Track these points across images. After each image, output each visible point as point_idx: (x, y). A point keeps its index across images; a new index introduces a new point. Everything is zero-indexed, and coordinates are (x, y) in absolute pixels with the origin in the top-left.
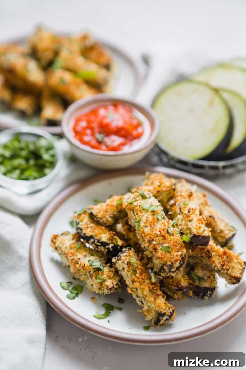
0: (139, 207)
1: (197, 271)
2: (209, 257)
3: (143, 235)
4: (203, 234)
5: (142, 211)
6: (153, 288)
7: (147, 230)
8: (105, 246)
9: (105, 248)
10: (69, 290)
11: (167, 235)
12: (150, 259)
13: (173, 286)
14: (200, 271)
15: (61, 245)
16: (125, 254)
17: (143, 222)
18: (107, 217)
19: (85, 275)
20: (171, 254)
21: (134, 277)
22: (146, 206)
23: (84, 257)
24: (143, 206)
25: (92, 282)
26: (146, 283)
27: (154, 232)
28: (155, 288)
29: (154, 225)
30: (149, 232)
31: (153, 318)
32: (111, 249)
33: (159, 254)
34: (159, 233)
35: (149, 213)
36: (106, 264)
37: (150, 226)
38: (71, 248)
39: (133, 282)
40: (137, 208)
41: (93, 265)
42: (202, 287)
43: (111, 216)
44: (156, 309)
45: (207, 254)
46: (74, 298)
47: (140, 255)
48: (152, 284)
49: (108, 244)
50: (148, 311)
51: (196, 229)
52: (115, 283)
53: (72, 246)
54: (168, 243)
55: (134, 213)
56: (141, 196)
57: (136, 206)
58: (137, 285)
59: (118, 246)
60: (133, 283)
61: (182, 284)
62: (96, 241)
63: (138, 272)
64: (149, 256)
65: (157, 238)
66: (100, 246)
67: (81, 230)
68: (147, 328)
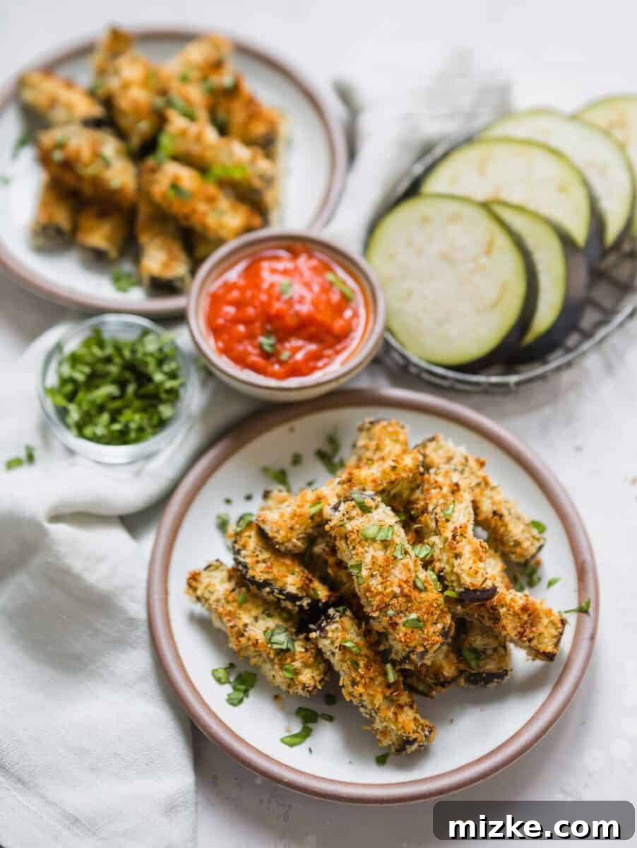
0: (358, 534)
1: (473, 639)
2: (496, 619)
3: (368, 594)
4: (484, 586)
5: (363, 541)
6: (391, 693)
7: (375, 584)
8: (293, 602)
10: (230, 683)
11: (415, 594)
12: (383, 636)
13: (428, 679)
14: (479, 638)
15: (207, 595)
16: (334, 626)
17: (366, 565)
18: (294, 540)
20: (423, 632)
21: (354, 675)
22: (371, 532)
23: (254, 622)
24: (364, 532)
25: (273, 672)
26: (377, 683)
27: (388, 590)
29: (387, 572)
30: (380, 588)
31: (393, 744)
32: (306, 608)
33: (401, 634)
34: (398, 590)
35: (376, 545)
36: (297, 633)
37: (381, 576)
38: (228, 602)
39: (354, 683)
40: (354, 536)
41: (273, 640)
42: (483, 673)
43: (301, 536)
44: (399, 733)
45: (491, 614)
46: (241, 701)
47: (363, 626)
48: (389, 686)
49: (300, 599)
50: (383, 731)
51: (469, 575)
52: (318, 678)
53: (230, 598)
54: (418, 610)
55: (347, 545)
56: (360, 507)
57: (350, 531)
58: (360, 689)
59: (319, 601)
60: (353, 685)
61: (446, 673)
62: (276, 591)
63: (362, 664)
64: (381, 632)
65: (395, 601)
66: (284, 600)
67: (245, 566)
68: (381, 760)
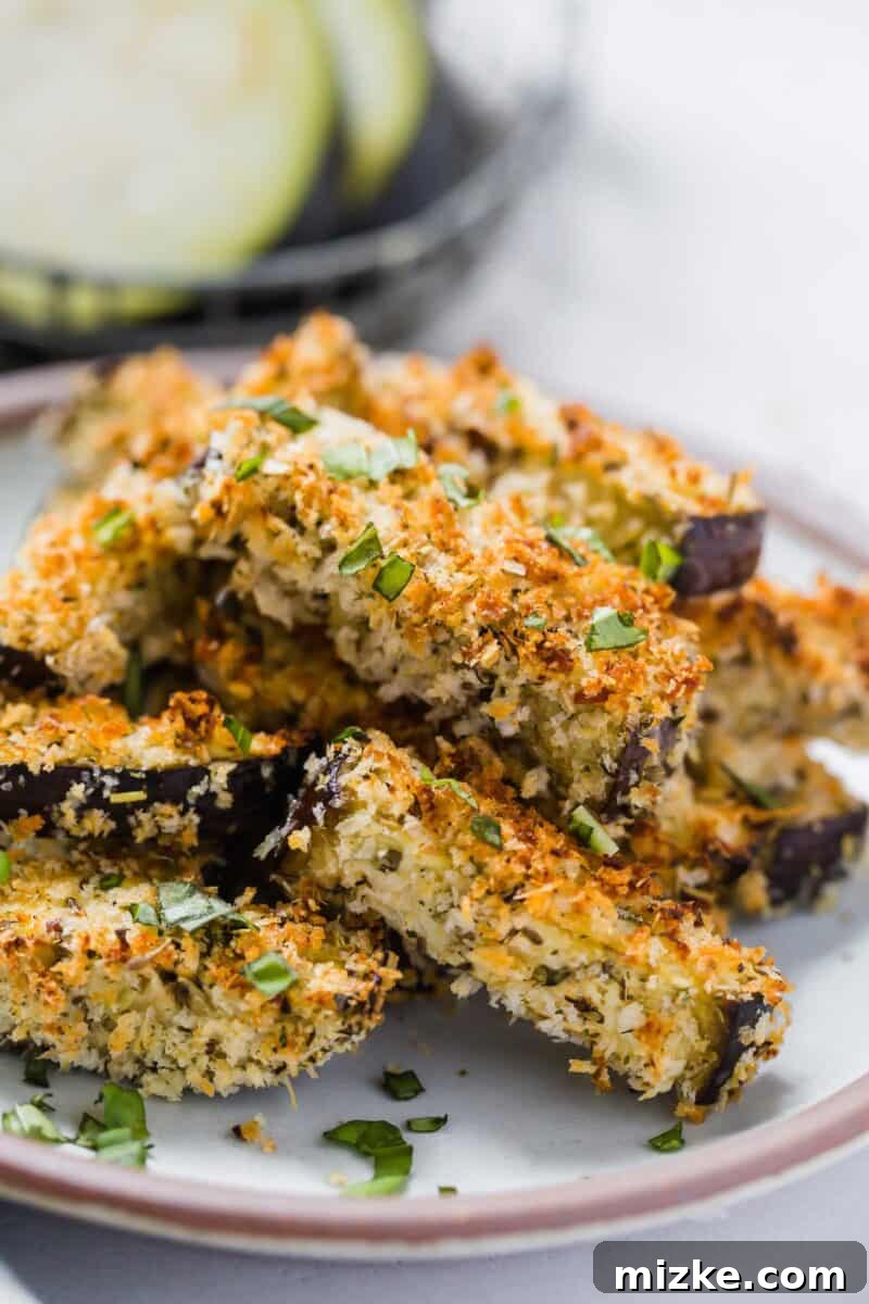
0: (315, 473)
5: (343, 487)
6: (631, 885)
7: (445, 576)
8: (177, 798)
9: (181, 807)
11: (568, 568)
17: (391, 539)
19: (139, 1008)
21: (496, 865)
22: (344, 459)
23: (75, 911)
24: (329, 462)
25: (208, 1028)
28: (639, 884)
29: (457, 536)
30: (463, 579)
31: (688, 1067)
32: (228, 799)
34: (520, 570)
35: (381, 490)
37: (445, 548)
39: (507, 893)
40: (304, 482)
41: (171, 918)
44: (708, 988)
45: (766, 631)
47: (442, 750)
48: (611, 864)
49: (200, 773)
50: (650, 1030)
54: (603, 602)
55: (293, 522)
56: (279, 420)
57: (287, 477)
59: (260, 760)
60: (508, 900)
61: (723, 836)
62: (110, 781)
64: (509, 730)
66: (144, 806)
